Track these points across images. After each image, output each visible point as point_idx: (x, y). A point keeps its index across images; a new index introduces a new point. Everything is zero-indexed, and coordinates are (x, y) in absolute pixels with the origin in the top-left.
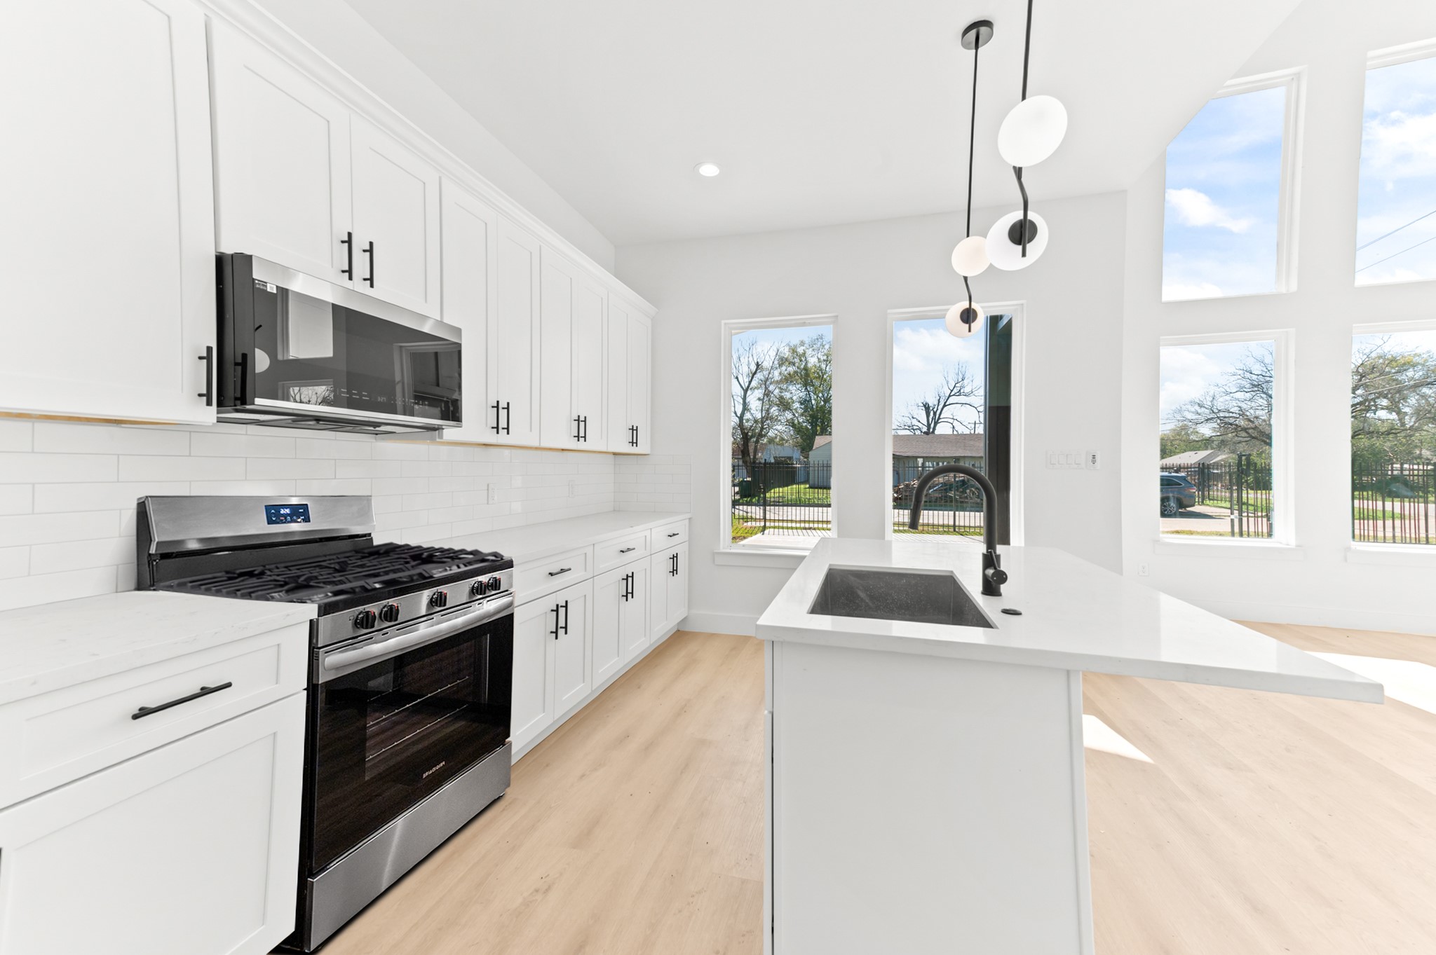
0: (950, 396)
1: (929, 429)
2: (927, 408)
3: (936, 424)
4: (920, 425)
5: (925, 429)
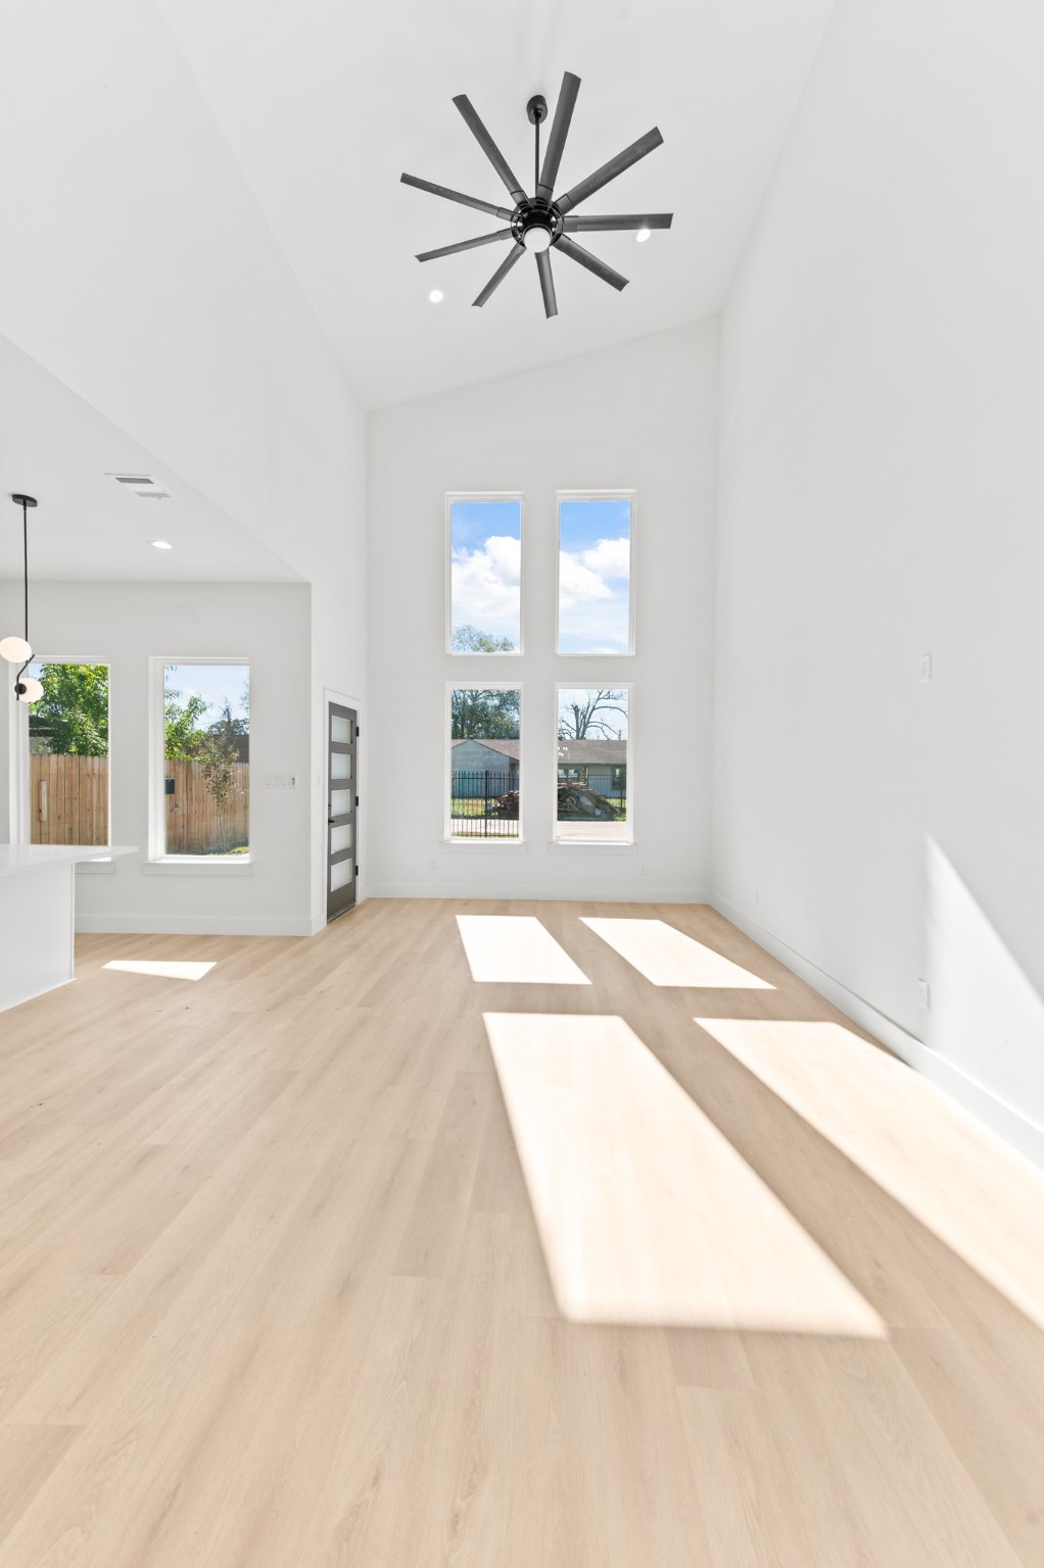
0: (599, 699)
1: (578, 735)
2: (576, 709)
3: (586, 727)
4: (570, 729)
5: (574, 735)
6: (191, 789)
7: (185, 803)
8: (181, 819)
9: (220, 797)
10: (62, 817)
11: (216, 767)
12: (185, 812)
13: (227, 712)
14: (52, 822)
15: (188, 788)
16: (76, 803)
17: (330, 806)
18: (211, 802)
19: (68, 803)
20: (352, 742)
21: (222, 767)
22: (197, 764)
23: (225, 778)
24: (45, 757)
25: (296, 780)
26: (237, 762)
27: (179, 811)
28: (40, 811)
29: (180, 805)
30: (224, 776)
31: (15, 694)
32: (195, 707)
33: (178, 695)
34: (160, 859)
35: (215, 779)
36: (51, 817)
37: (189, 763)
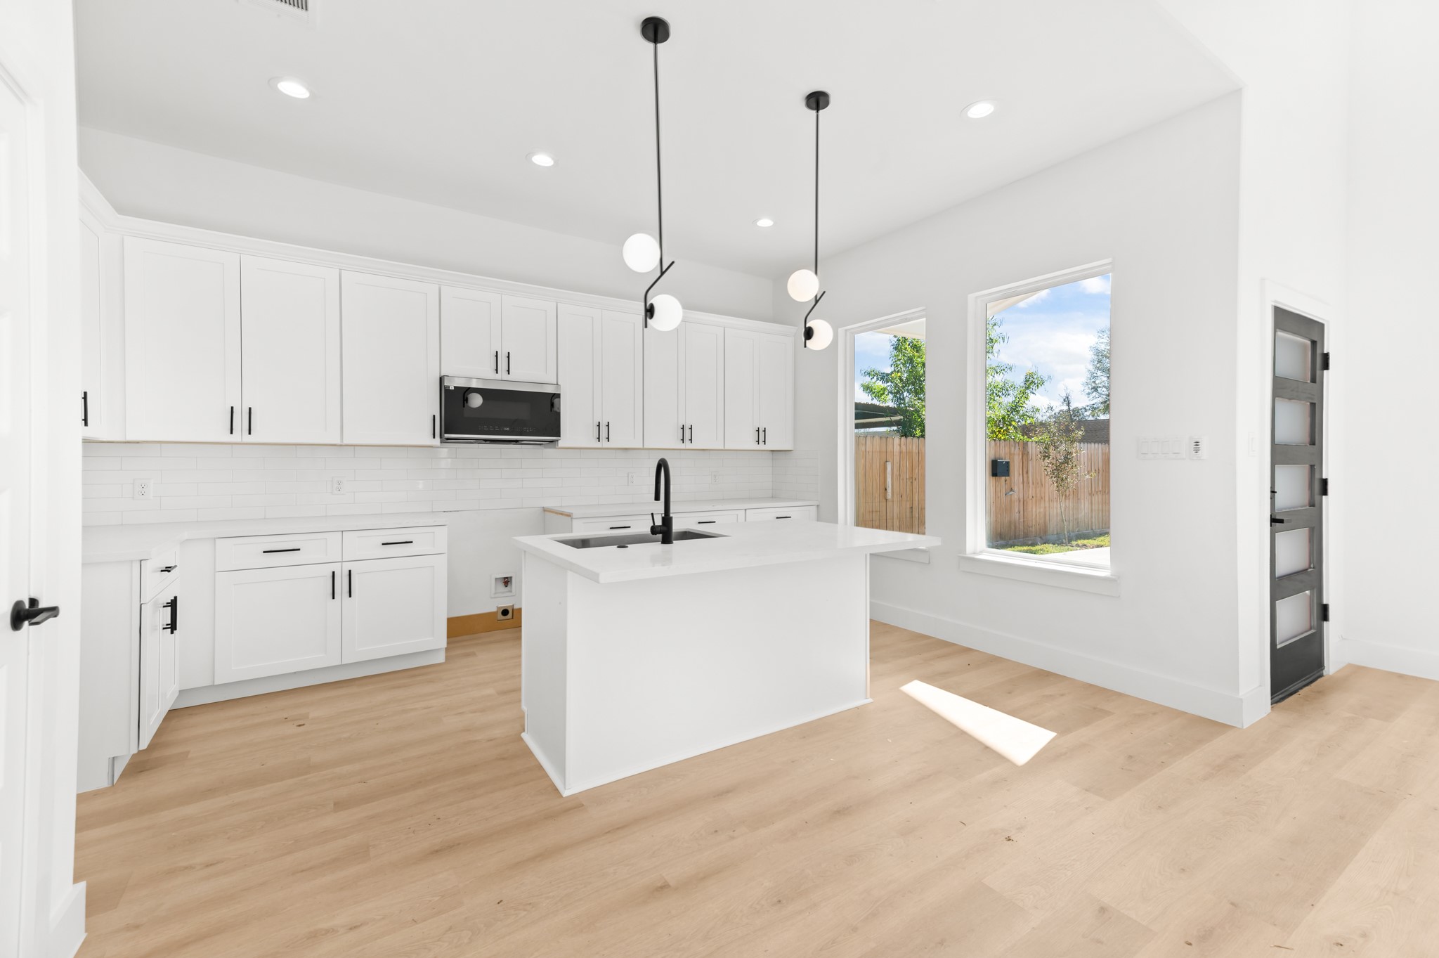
6: (1027, 472)
7: (1021, 486)
8: (1017, 504)
9: (1061, 481)
10: (904, 497)
11: (1056, 447)
12: (1021, 496)
13: (1067, 401)
14: (895, 499)
15: (1025, 471)
16: (915, 483)
17: (1273, 492)
18: (1050, 486)
19: (909, 483)
20: (1313, 380)
21: (1063, 447)
22: (1034, 444)
23: (1067, 459)
24: (890, 440)
25: (1202, 446)
26: (1080, 442)
27: (1015, 496)
28: (886, 489)
29: (1016, 489)
30: (1066, 458)
31: (803, 339)
32: (1031, 382)
33: (1010, 369)
34: (981, 552)
35: (1054, 462)
36: (895, 495)
37: (1025, 444)
